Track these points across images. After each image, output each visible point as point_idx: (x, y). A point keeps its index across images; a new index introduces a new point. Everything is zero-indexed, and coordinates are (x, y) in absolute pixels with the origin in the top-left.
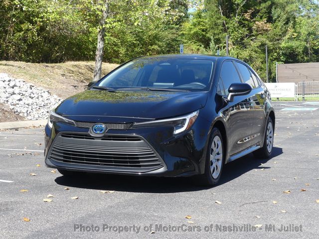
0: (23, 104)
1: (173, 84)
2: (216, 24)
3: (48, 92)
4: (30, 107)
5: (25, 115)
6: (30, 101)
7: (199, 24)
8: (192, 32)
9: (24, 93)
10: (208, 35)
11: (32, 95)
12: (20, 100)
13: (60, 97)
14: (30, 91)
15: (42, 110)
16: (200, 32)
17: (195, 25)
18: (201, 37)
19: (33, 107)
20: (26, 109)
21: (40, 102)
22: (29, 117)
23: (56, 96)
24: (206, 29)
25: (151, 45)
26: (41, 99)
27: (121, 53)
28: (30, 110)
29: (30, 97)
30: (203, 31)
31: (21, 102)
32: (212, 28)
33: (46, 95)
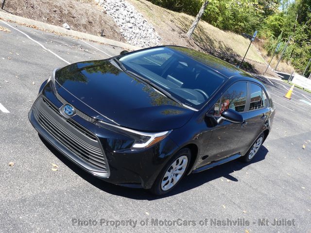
0: (131, 31)
1: (182, 83)
2: (290, 25)
3: (154, 29)
4: (135, 35)
5: (128, 39)
6: (137, 31)
7: (279, 20)
8: (272, 23)
9: (137, 24)
10: (281, 29)
11: (141, 28)
12: (131, 28)
13: (160, 35)
14: (142, 24)
15: (142, 40)
16: (277, 25)
17: (276, 20)
18: (276, 29)
19: (137, 36)
20: (131, 35)
21: (143, 34)
22: (130, 42)
23: (157, 34)
24: (282, 25)
25: (241, 22)
26: (145, 32)
27: (219, 20)
28: (133, 37)
29: (139, 28)
30: (280, 25)
31: (131, 30)
32: (286, 26)
33: (151, 31)
